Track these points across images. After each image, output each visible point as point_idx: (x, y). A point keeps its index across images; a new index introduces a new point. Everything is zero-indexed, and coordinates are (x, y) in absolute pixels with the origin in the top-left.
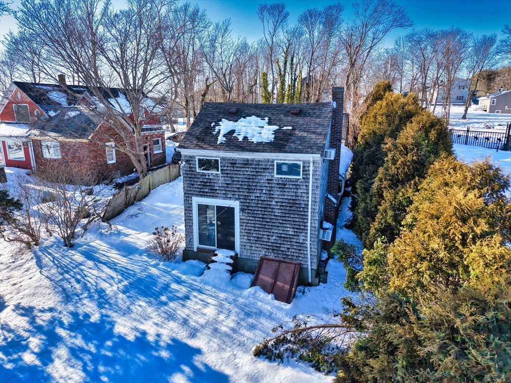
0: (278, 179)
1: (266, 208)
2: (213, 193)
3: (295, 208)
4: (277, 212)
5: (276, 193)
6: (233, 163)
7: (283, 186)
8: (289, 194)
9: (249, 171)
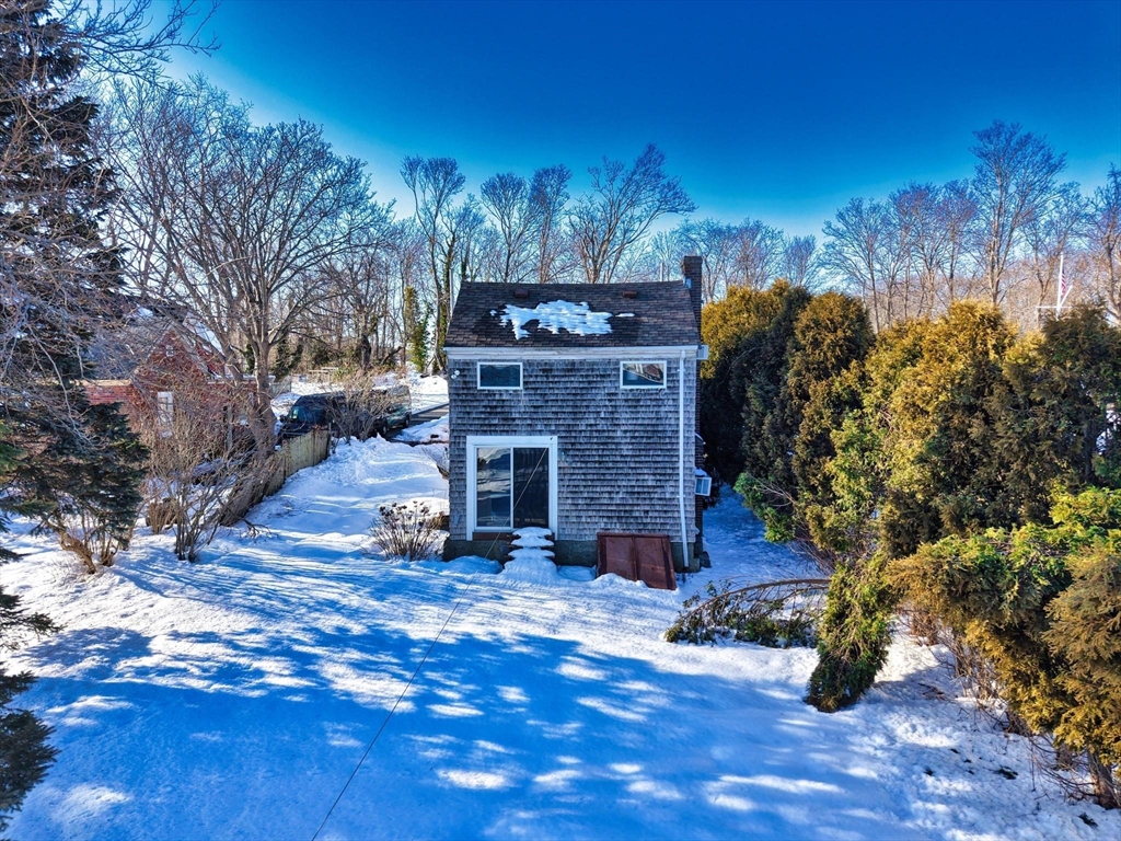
0: (625, 393)
1: (607, 443)
2: (508, 426)
3: (656, 439)
4: (626, 450)
5: (624, 416)
6: (547, 369)
7: (634, 403)
8: (645, 416)
9: (575, 382)
